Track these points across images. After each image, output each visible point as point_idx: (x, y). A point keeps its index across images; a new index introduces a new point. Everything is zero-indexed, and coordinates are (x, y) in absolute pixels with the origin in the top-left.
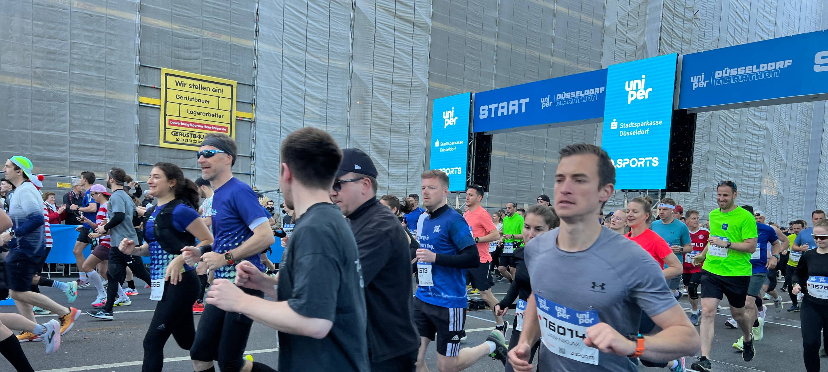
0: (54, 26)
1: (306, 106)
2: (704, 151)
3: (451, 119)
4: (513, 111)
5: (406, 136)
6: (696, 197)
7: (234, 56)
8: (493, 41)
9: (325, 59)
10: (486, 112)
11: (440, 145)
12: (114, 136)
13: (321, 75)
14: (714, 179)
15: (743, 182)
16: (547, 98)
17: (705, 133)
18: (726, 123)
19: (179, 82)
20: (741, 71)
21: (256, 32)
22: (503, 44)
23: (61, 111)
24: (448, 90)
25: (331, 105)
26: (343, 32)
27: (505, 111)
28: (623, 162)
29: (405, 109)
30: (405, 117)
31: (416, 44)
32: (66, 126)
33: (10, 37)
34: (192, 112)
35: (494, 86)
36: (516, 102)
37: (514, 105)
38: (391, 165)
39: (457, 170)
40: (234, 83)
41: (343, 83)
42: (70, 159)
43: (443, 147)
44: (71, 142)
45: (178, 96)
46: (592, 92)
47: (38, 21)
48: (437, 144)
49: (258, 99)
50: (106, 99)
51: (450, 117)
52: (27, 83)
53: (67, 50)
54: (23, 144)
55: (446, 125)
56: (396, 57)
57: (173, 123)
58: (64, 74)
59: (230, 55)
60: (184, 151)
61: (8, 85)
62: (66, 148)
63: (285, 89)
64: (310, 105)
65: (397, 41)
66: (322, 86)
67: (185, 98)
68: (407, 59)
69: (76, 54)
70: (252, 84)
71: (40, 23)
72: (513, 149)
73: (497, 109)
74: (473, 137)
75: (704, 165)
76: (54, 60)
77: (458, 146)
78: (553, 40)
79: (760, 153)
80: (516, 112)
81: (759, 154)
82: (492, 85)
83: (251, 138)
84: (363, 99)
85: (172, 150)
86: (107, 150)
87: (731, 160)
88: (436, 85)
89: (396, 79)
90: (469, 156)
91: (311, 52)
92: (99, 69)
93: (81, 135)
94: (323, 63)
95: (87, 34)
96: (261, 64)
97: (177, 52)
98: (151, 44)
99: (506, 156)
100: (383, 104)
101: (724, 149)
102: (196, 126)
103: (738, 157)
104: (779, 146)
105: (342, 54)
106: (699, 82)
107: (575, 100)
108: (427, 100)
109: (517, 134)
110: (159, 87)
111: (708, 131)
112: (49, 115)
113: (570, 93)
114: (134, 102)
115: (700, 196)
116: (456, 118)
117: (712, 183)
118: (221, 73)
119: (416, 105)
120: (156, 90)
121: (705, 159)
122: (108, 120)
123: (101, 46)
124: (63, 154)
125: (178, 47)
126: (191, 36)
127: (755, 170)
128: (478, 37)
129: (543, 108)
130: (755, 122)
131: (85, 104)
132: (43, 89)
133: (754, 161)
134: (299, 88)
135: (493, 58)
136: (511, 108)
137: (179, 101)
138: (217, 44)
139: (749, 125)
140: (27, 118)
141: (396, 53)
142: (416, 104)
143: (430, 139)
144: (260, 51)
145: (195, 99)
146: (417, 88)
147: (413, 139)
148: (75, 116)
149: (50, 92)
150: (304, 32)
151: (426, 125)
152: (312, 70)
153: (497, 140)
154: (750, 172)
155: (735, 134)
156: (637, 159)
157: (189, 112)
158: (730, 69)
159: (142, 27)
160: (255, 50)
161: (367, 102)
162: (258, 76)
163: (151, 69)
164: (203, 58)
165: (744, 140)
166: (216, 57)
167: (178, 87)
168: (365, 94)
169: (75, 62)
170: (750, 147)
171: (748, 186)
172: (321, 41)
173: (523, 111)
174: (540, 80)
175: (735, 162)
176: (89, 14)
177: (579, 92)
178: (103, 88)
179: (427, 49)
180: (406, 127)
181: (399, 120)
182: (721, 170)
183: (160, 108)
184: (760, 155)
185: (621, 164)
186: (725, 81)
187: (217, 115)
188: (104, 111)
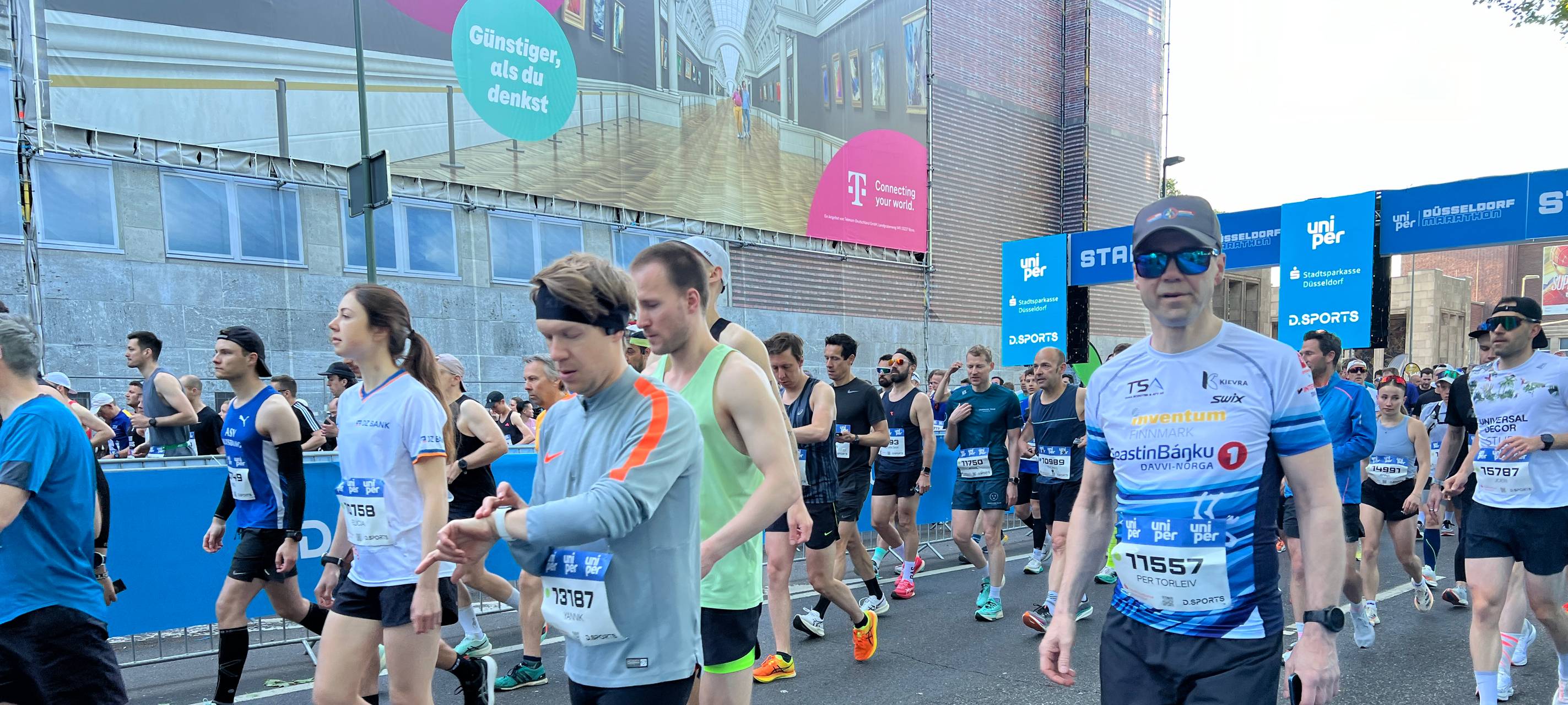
3: (1034, 269)
10: (1093, 260)
11: (1017, 303)
27: (1123, 257)
28: (1310, 318)
39: (1051, 336)
43: (1022, 307)
46: (1263, 234)
48: (1013, 303)
51: (1034, 266)
55: (1027, 276)
73: (1109, 256)
77: (1048, 304)
106: (1403, 222)
107: (1238, 244)
113: (1229, 236)
116: (1045, 267)
143: (1003, 296)
156: (1330, 314)
158: (1441, 207)
177: (1244, 234)
185: (1308, 320)
186: (1435, 221)
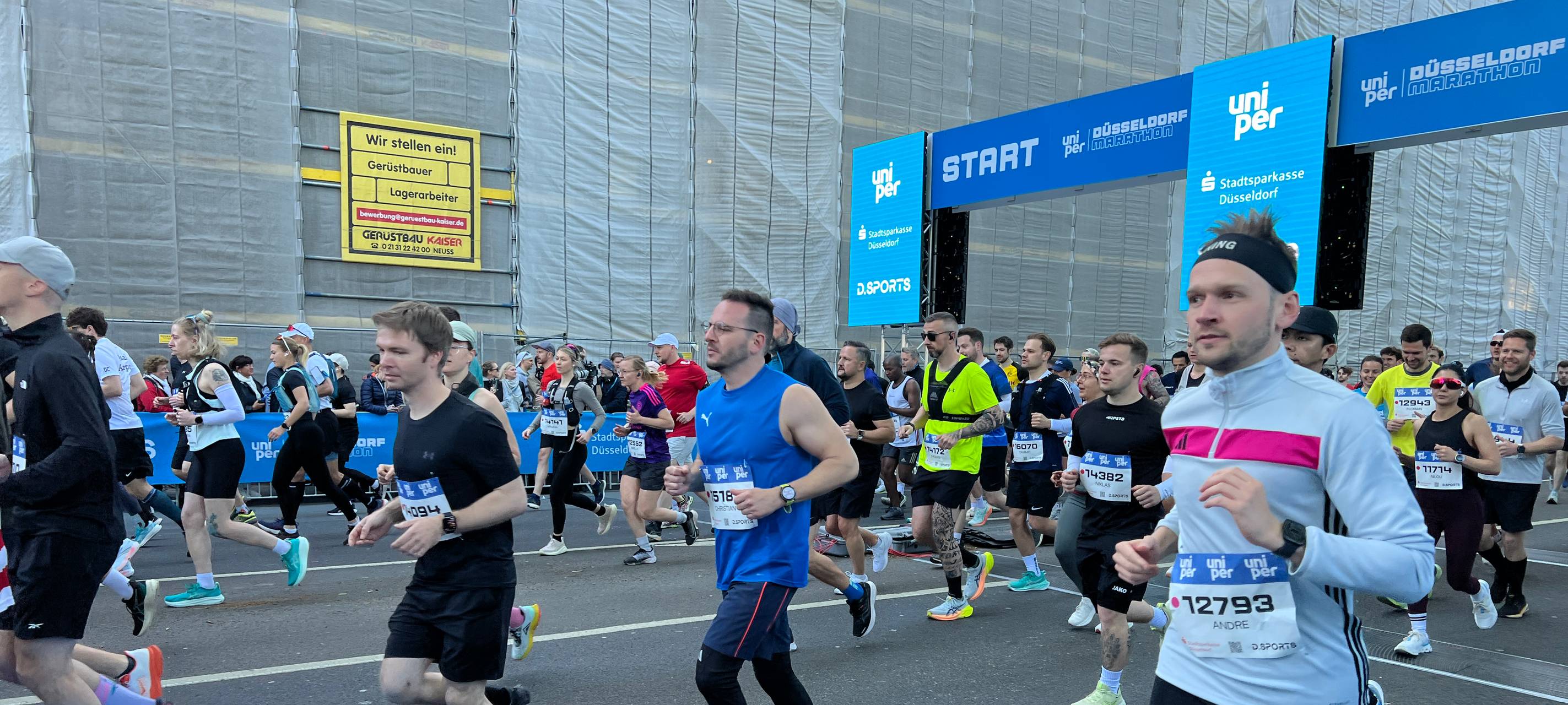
0: (142, 40)
1: (611, 173)
2: (1388, 228)
3: (887, 185)
4: (1009, 164)
5: (800, 222)
6: (1372, 319)
7: (473, 82)
8: (968, 31)
9: (644, 80)
10: (956, 169)
11: (868, 236)
12: (259, 243)
13: (637, 111)
14: (1409, 284)
16: (1074, 136)
17: (1389, 193)
18: (1431, 171)
19: (372, 136)
20: (1463, 64)
21: (513, 34)
22: (984, 36)
23: (161, 200)
24: (880, 129)
25: (660, 168)
26: (678, 27)
27: (992, 164)
29: (797, 171)
30: (797, 185)
31: (816, 43)
32: (172, 229)
33: (60, 64)
34: (399, 193)
35: (969, 118)
36: (1014, 147)
37: (1009, 153)
38: (772, 279)
39: (902, 283)
40: (475, 133)
41: (680, 126)
42: (180, 289)
43: (872, 240)
44: (181, 257)
45: (372, 163)
46: (1162, 120)
47: (109, 32)
48: (862, 235)
49: (522, 163)
50: (243, 176)
51: (887, 181)
52: (95, 151)
53: (166, 84)
54: (94, 264)
55: (878, 197)
56: (780, 71)
57: (366, 214)
58: (163, 130)
59: (465, 80)
60: (387, 267)
61: (61, 156)
62: (173, 270)
63: (571, 142)
64: (622, 170)
65: (779, 38)
66: (641, 133)
67: (386, 167)
68: (800, 73)
69: (182, 92)
70: (508, 135)
71: (114, 36)
72: (1011, 238)
73: (976, 162)
74: (931, 219)
75: (1388, 255)
76: (143, 104)
77: (901, 236)
78: (1083, 22)
79: (1500, 228)
80: (1014, 166)
81: (1497, 230)
82: (967, 117)
83: (511, 238)
84: (718, 154)
85: (365, 266)
86: (248, 271)
87: (1441, 245)
88: (857, 121)
89: (780, 114)
90: (924, 256)
91: (619, 70)
92: (226, 119)
93: (201, 244)
94: (640, 89)
95: (202, 52)
96: (522, 96)
97: (368, 81)
98: (319, 67)
99: (997, 253)
100: (756, 162)
101: (1427, 222)
102: (407, 218)
103: (1455, 239)
104: (1539, 212)
105: (677, 69)
106: (1377, 90)
107: (1129, 137)
108: (840, 151)
109: (1017, 209)
110: (337, 149)
111: (1394, 189)
112: (140, 208)
113: (1119, 124)
114: (292, 178)
115: (1381, 318)
116: (898, 183)
117: (1404, 290)
118: (452, 118)
119: (819, 162)
120: (332, 156)
121: (1389, 245)
122: (246, 213)
123: (229, 74)
124: (169, 281)
125: (370, 71)
126: (392, 49)
127: (1491, 262)
128: (936, 23)
129: (1066, 156)
130: (1490, 168)
131: (205, 186)
132: (126, 160)
133: (1487, 244)
134: (597, 139)
135: (966, 63)
136: (1004, 159)
137: (375, 172)
138: (440, 61)
139: (1476, 174)
140: (99, 216)
141: (779, 64)
142: (818, 159)
143: (848, 226)
144: (522, 70)
145: (404, 168)
146: (821, 129)
147: (814, 228)
148: (187, 208)
149: (139, 165)
150: (603, 32)
151: (840, 199)
152: (622, 102)
153: (977, 221)
154: (1481, 267)
155: (1450, 192)
157: (394, 193)
159: (303, 36)
160: (512, 69)
161: (727, 159)
162: (519, 118)
163: (321, 115)
164: (416, 89)
165: (1468, 204)
166: (440, 86)
167: (372, 147)
168: (722, 144)
169: (183, 108)
170: (1479, 217)
171: (1477, 294)
172: (637, 46)
173: (1028, 163)
174: (1059, 101)
175: (1451, 249)
176: (204, 16)
177: (1137, 121)
178: (235, 154)
179: (839, 52)
180: (801, 205)
181: (786, 192)
182: (1422, 265)
183: (340, 188)
184: (1500, 232)
186: (1429, 85)
187: (446, 196)
188: (238, 196)
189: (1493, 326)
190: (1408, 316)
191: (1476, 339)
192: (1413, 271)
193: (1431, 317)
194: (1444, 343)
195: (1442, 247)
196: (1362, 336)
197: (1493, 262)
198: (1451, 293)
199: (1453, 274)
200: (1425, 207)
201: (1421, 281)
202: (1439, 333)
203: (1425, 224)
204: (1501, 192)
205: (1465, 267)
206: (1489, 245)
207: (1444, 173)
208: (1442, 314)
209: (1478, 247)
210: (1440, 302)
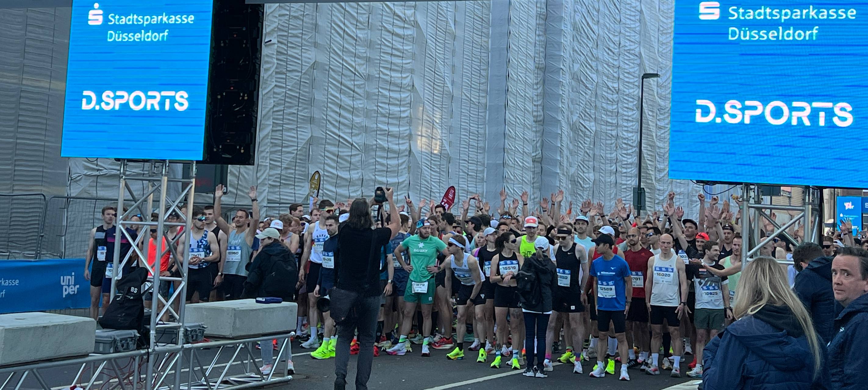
2: (305, 62)
6: (293, 155)
14: (327, 120)
15: (379, 125)
17: (307, 27)
18: (345, 10)
75: (307, 90)
79: (407, 70)
81: (405, 73)
87: (356, 83)
101: (343, 60)
103: (368, 78)
104: (439, 58)
111: (312, 24)
115: (300, 155)
117: (322, 126)
121: (308, 79)
127: (400, 103)
130: (397, 11)
133: (396, 85)
139: (386, 16)
154: (391, 107)
155: (363, 32)
165: (379, 44)
170: (388, 58)
171: (389, 134)
175: (364, 87)
182: (339, 102)
184: (407, 74)
189: (403, 166)
190: (327, 154)
191: (388, 179)
192: (330, 108)
193: (348, 156)
194: (360, 182)
195: (357, 85)
196: (283, 172)
197: (402, 103)
198: (366, 132)
199: (367, 114)
200: (340, 45)
201: (338, 118)
202: (356, 172)
203: (341, 61)
204: (407, 36)
205: (378, 106)
206: (398, 87)
207: (357, 13)
208: (357, 152)
209: (388, 88)
210: (357, 140)
